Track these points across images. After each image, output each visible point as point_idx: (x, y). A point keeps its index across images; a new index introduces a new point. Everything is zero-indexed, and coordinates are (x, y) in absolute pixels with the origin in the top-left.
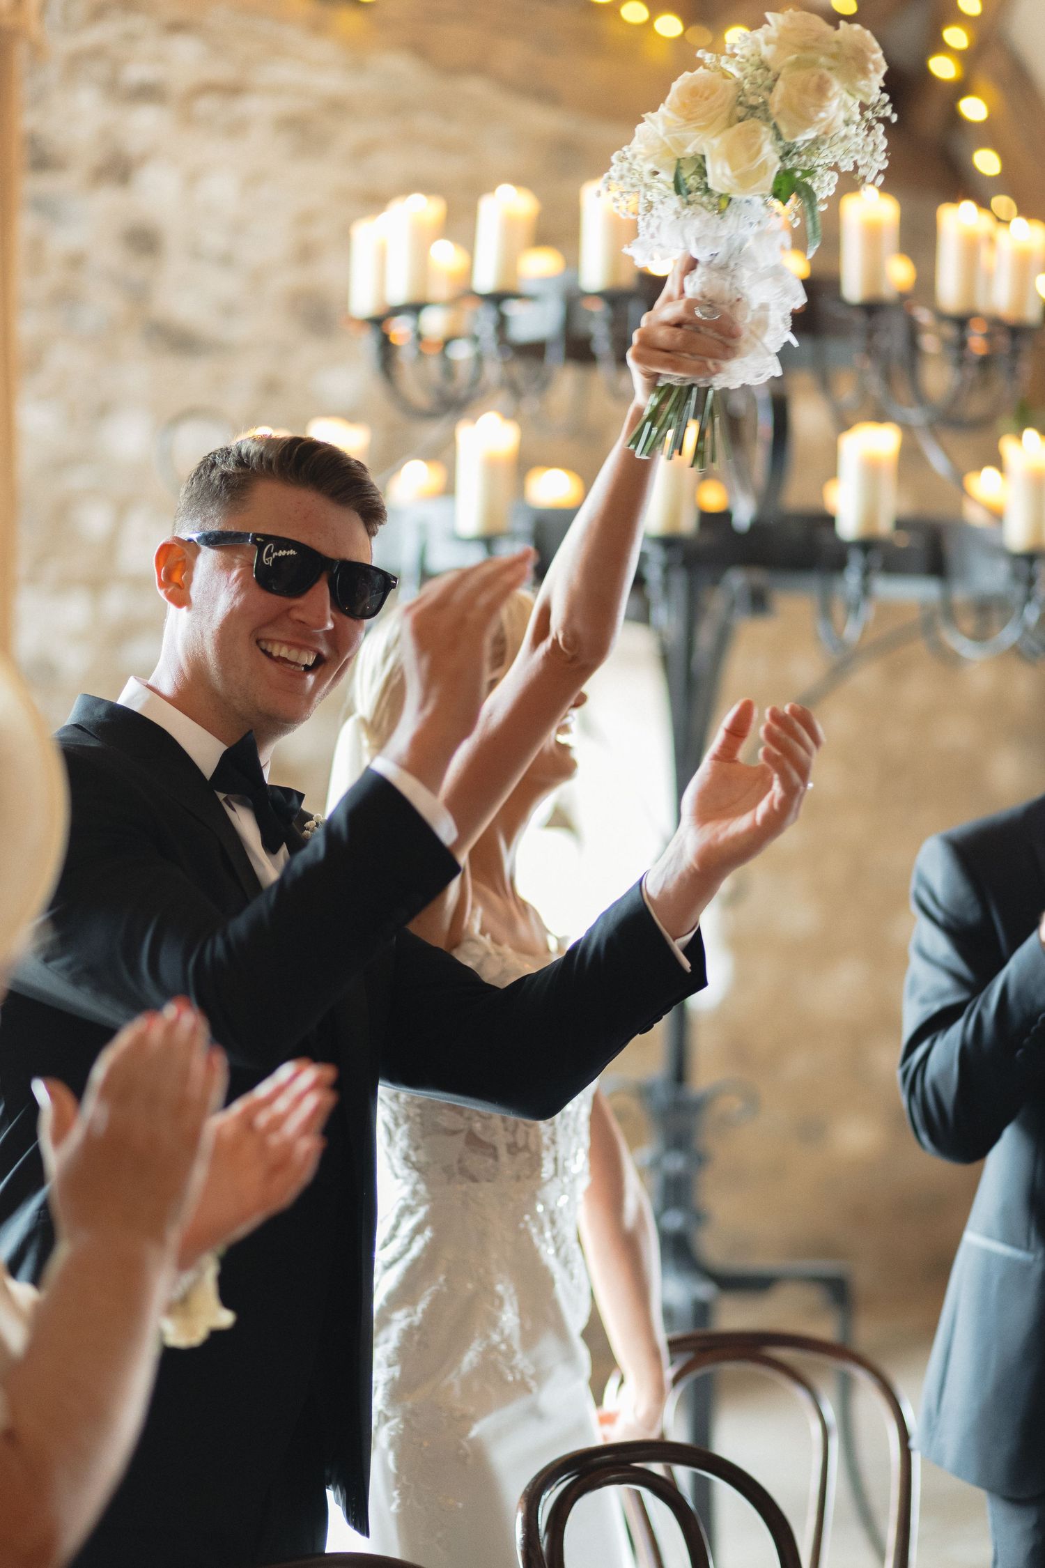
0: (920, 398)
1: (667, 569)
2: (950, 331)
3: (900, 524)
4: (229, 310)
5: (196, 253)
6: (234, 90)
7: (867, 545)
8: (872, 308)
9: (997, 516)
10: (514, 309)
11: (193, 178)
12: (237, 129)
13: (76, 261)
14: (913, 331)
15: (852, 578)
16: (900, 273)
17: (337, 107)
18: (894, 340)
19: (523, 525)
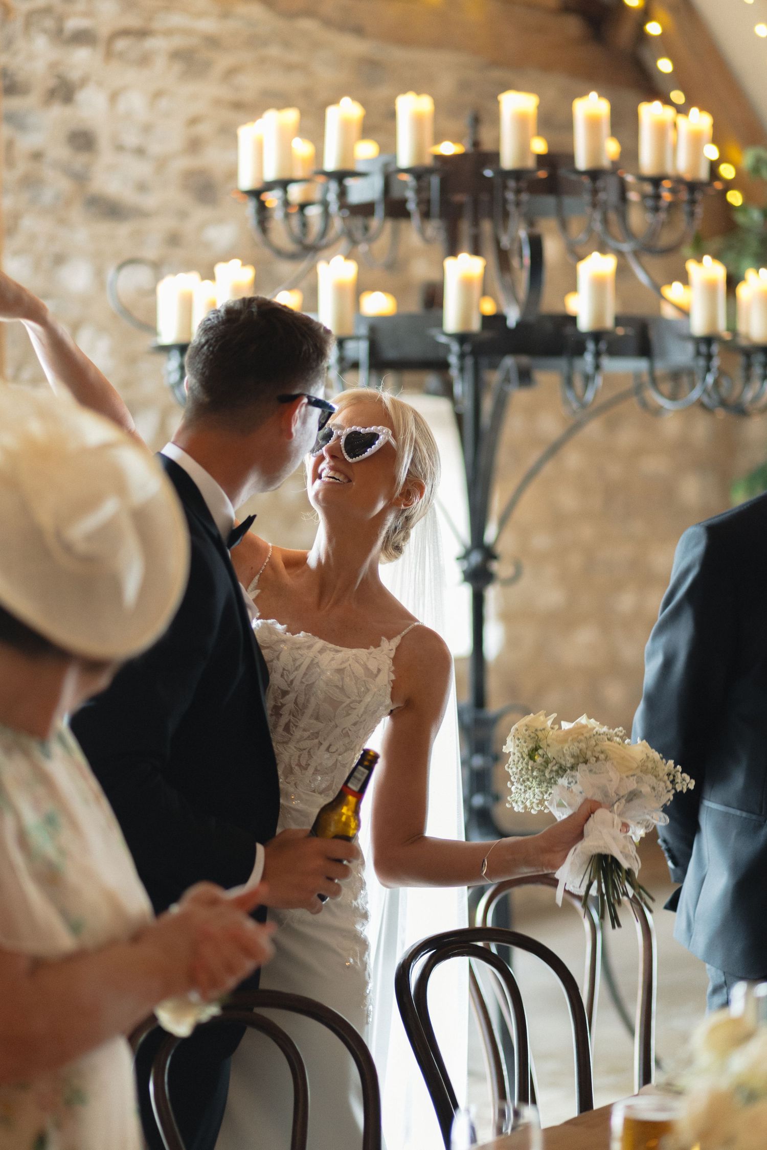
0: (629, 234)
1: (462, 356)
2: (648, 188)
3: (618, 321)
4: (142, 187)
5: (120, 148)
6: (142, 33)
7: (597, 336)
8: (595, 174)
9: (685, 313)
10: (350, 182)
11: (114, 97)
12: (144, 60)
13: (37, 156)
14: (623, 189)
15: (589, 358)
16: (612, 148)
17: (213, 42)
18: (609, 195)
19: (363, 331)
